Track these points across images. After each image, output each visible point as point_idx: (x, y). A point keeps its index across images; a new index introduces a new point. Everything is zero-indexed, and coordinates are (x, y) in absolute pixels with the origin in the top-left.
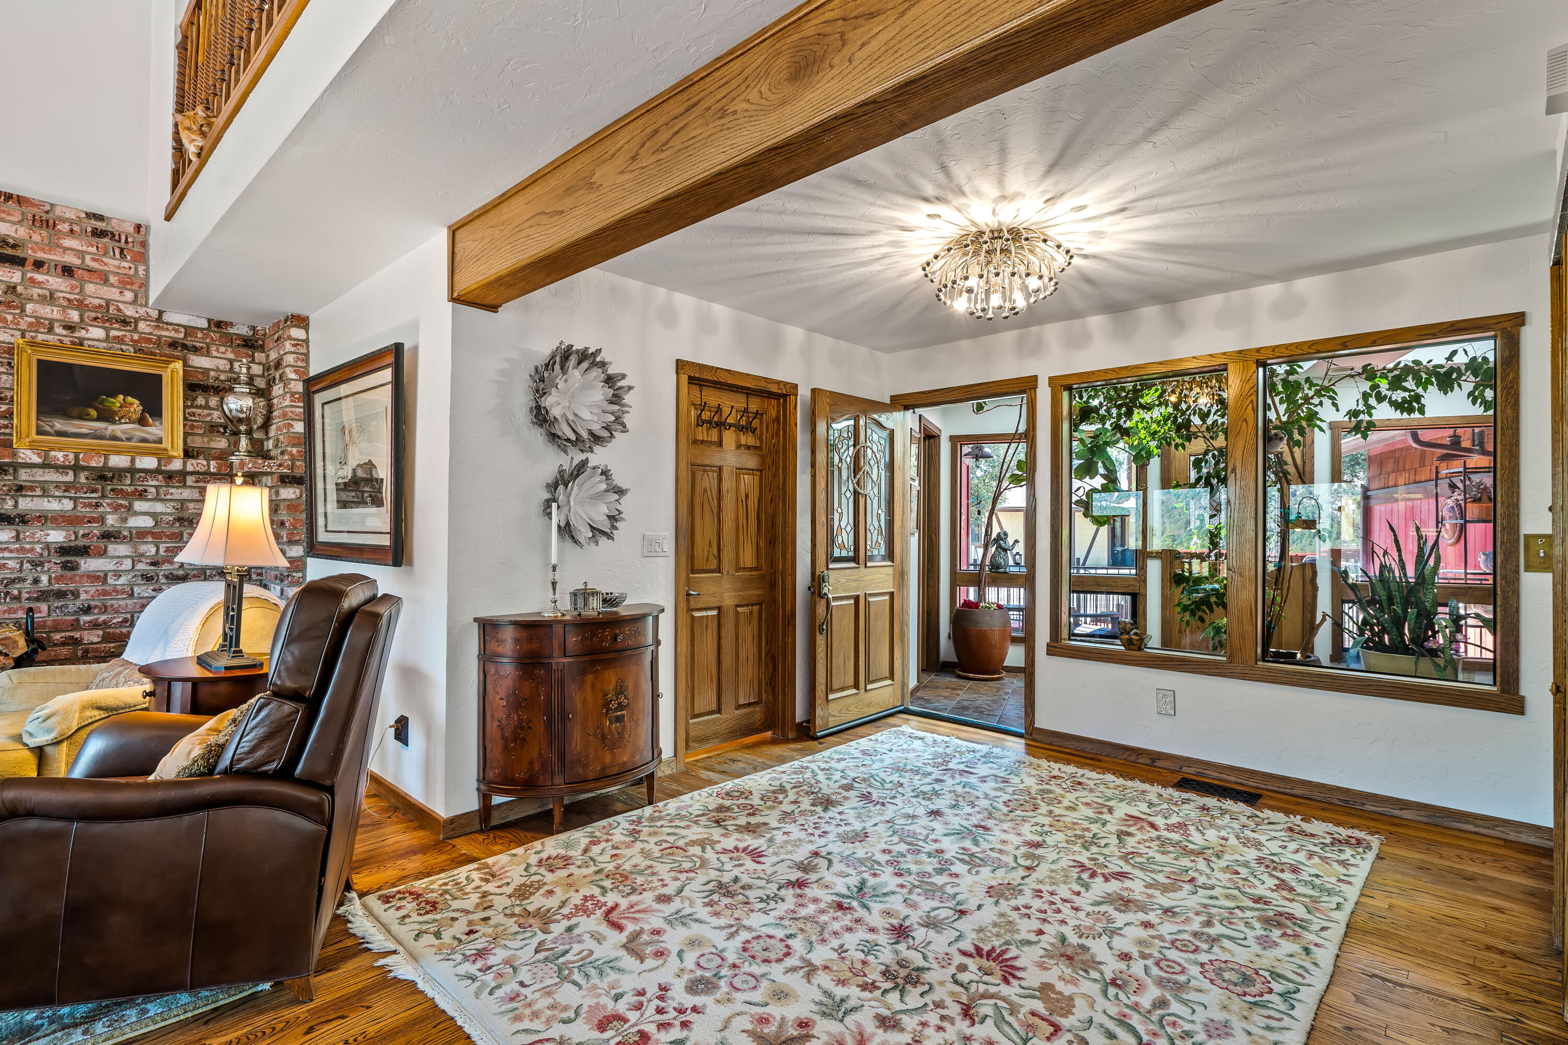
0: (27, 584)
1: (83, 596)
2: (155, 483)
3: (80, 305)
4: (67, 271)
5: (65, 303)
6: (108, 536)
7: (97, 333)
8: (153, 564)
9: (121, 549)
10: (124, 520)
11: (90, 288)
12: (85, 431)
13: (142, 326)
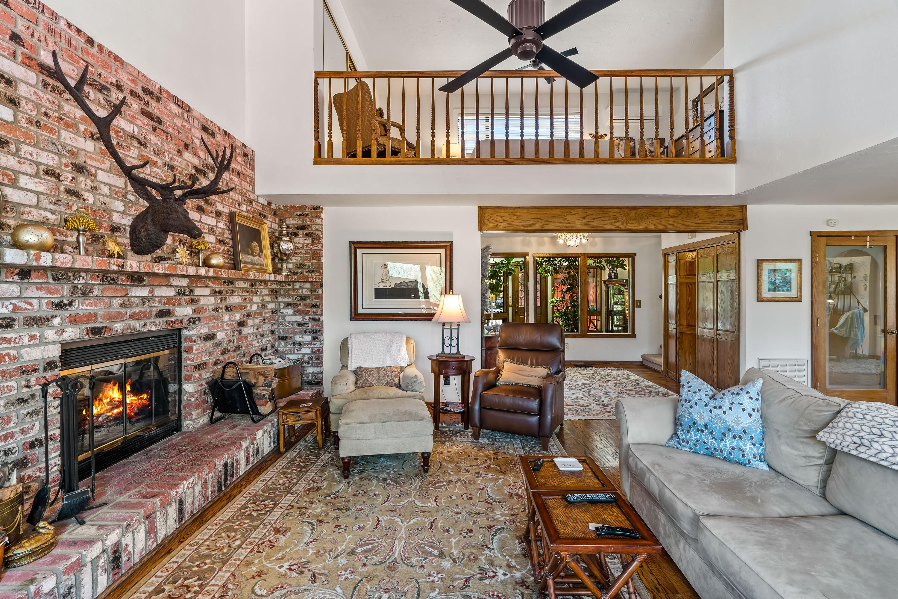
0: (231, 344)
1: (244, 348)
2: (262, 287)
3: (241, 193)
4: (239, 174)
5: (238, 191)
6: (248, 315)
7: (244, 208)
8: (257, 329)
9: (250, 322)
10: (251, 307)
11: (243, 183)
12: (249, 260)
13: (254, 204)
